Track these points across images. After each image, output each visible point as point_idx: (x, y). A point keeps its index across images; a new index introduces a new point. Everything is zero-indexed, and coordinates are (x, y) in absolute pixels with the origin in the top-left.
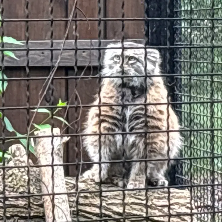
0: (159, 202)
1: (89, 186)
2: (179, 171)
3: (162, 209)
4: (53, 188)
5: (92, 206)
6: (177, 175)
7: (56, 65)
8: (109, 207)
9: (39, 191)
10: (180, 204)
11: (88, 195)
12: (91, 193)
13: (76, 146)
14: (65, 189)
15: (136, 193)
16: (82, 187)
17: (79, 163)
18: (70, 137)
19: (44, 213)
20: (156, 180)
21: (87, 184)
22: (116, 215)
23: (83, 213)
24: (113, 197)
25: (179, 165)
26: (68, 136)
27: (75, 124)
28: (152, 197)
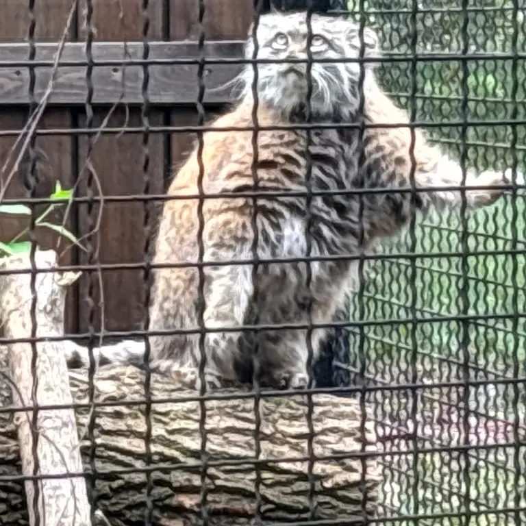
0: (290, 426)
1: (125, 389)
2: (342, 354)
3: (297, 444)
4: (34, 394)
5: (132, 436)
6: (335, 363)
7: (43, 101)
8: (172, 438)
9: (8, 400)
10: (342, 431)
11: (124, 410)
12: (131, 406)
13: (90, 294)
14: (68, 395)
15: (238, 406)
16: (109, 391)
17: (97, 334)
18: (80, 273)
19: (18, 452)
20: (287, 375)
21: (120, 383)
22: (188, 457)
23: (112, 453)
24: (184, 416)
25: (341, 340)
26: (76, 271)
27: (87, 241)
28: (276, 416)
